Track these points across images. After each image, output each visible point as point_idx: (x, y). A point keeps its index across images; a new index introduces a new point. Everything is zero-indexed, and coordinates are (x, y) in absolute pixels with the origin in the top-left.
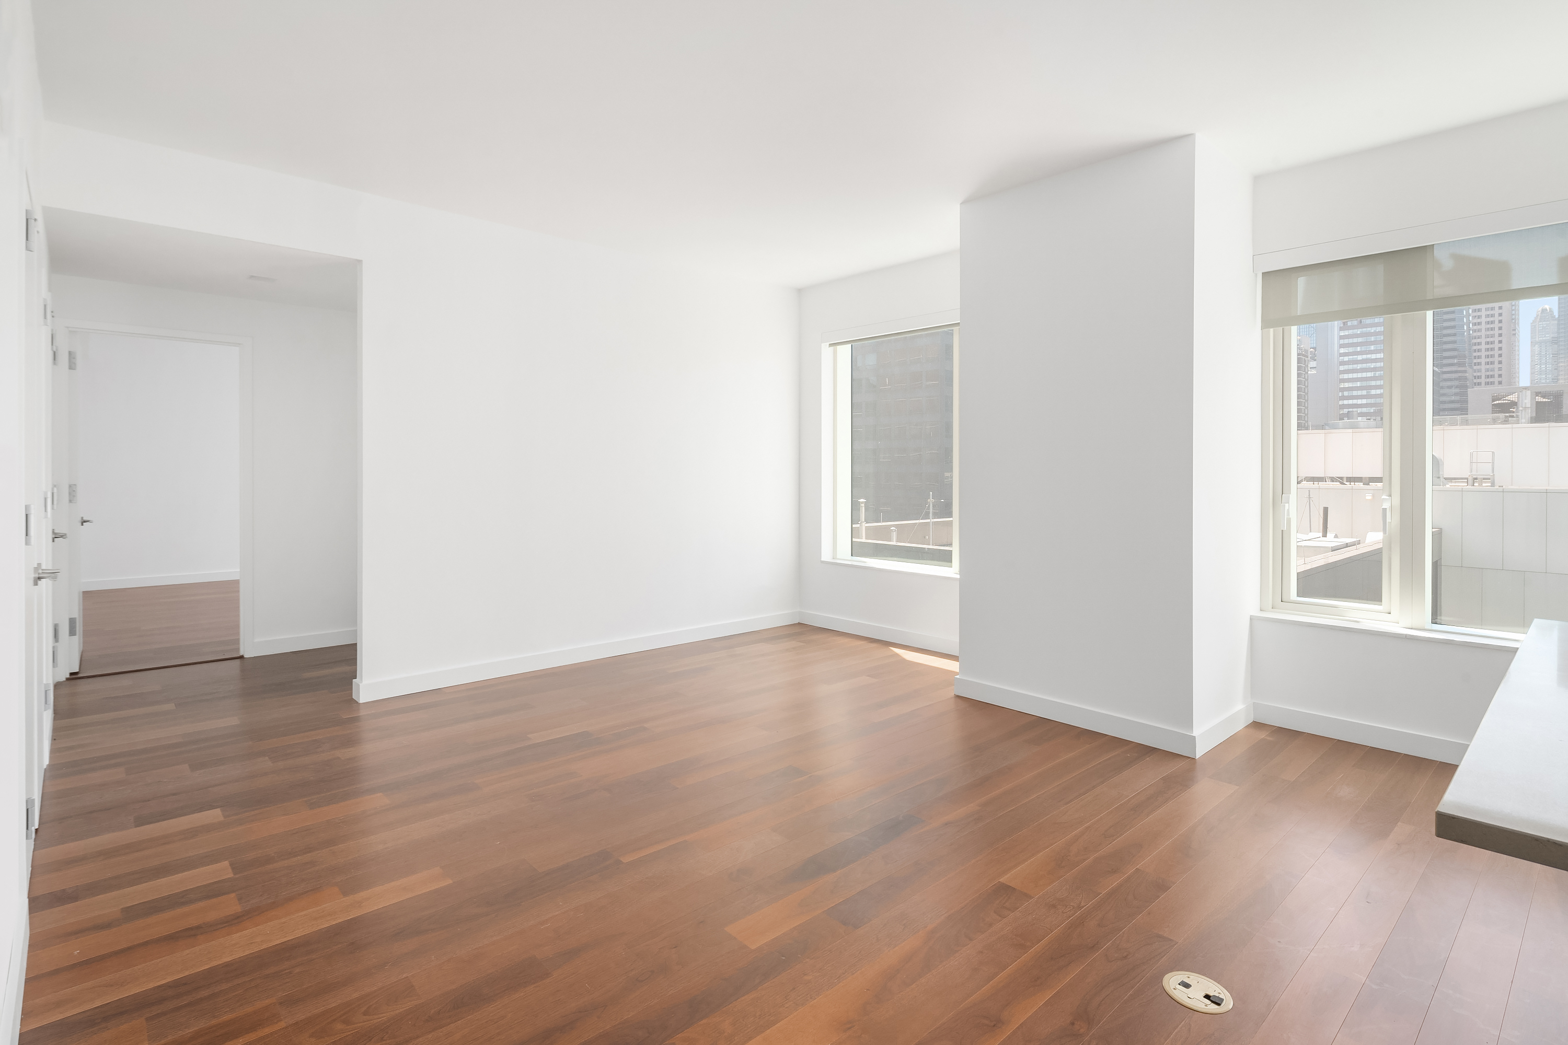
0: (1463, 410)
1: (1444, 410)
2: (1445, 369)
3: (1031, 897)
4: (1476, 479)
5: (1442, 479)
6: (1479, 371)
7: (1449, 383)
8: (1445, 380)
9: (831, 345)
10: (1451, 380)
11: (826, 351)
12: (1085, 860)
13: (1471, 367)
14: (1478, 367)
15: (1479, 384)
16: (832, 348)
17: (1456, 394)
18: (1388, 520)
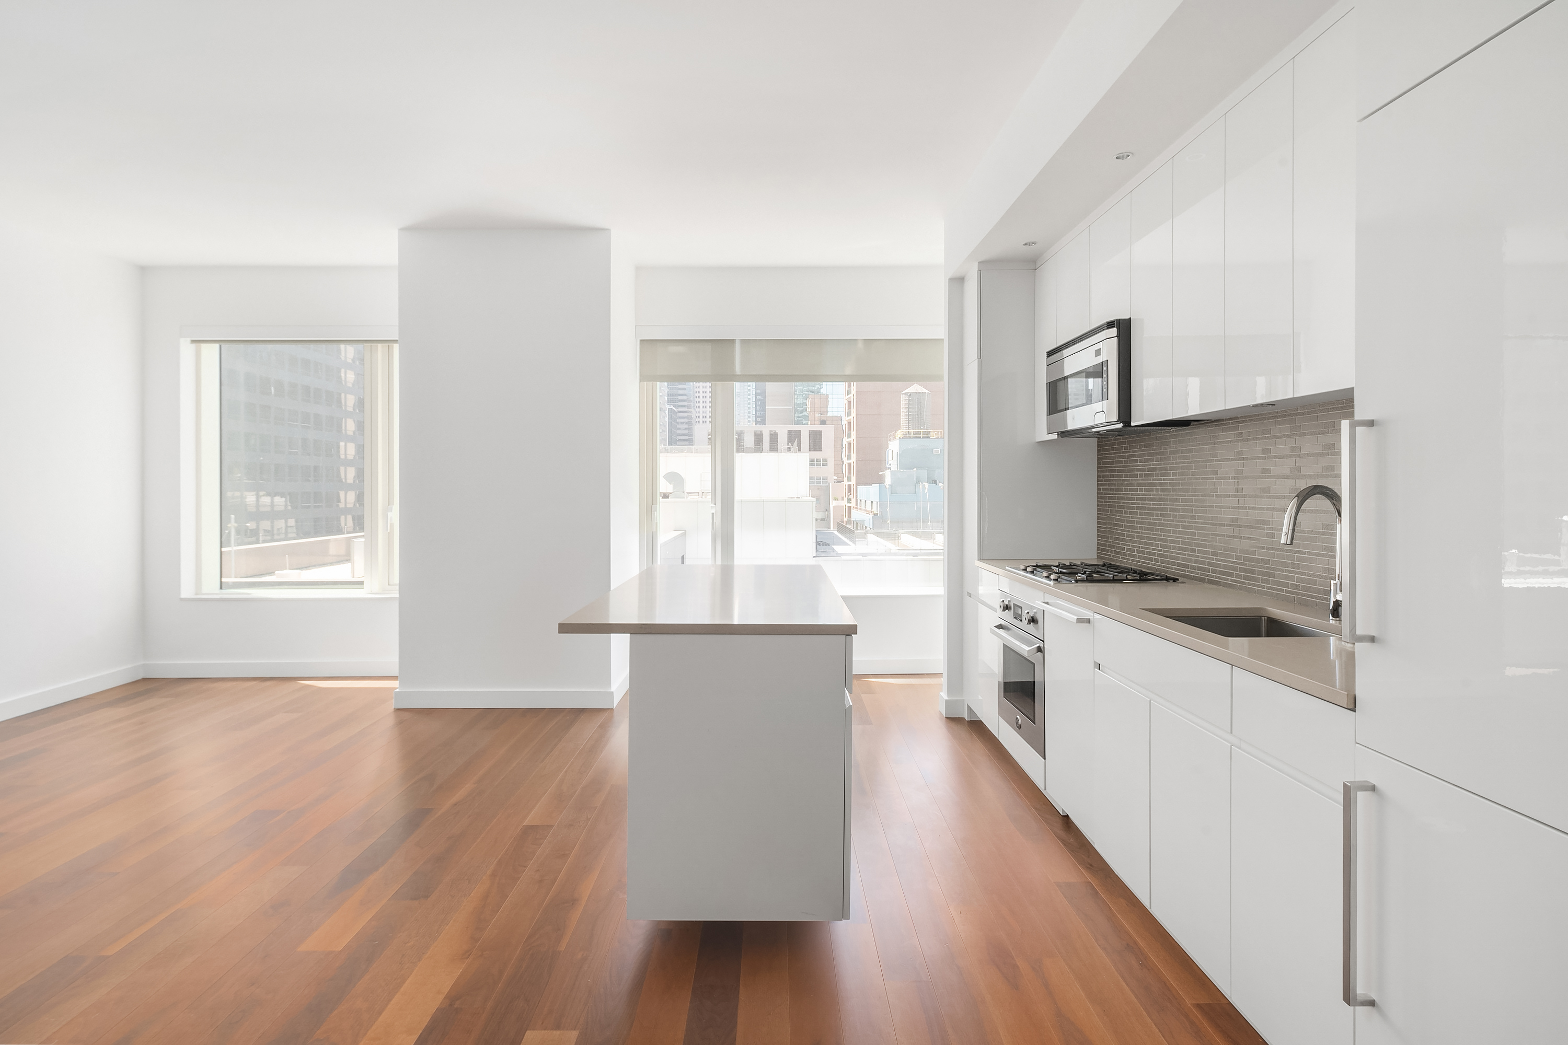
0: (690, 442)
1: (680, 440)
2: (681, 409)
3: (552, 826)
4: (703, 493)
5: (686, 493)
6: (699, 412)
7: (682, 420)
8: (680, 418)
9: (193, 341)
10: (684, 418)
11: (186, 350)
12: (576, 791)
13: (694, 409)
14: (698, 409)
15: (699, 422)
16: (194, 345)
17: (686, 429)
18: (715, 521)
